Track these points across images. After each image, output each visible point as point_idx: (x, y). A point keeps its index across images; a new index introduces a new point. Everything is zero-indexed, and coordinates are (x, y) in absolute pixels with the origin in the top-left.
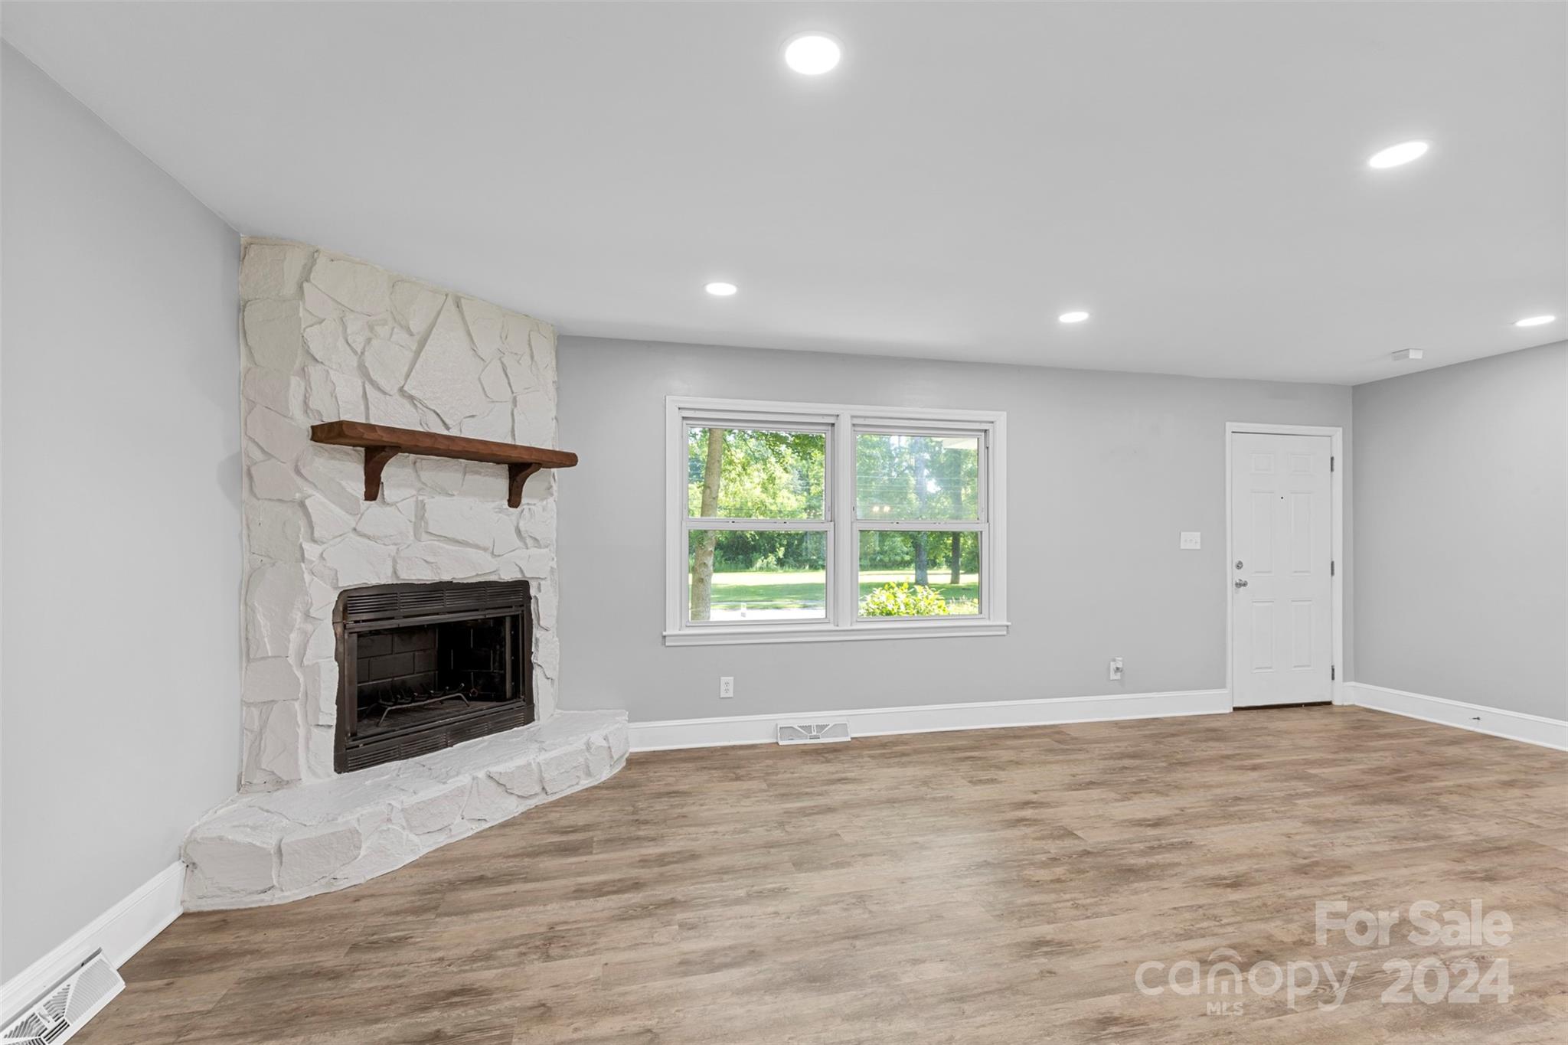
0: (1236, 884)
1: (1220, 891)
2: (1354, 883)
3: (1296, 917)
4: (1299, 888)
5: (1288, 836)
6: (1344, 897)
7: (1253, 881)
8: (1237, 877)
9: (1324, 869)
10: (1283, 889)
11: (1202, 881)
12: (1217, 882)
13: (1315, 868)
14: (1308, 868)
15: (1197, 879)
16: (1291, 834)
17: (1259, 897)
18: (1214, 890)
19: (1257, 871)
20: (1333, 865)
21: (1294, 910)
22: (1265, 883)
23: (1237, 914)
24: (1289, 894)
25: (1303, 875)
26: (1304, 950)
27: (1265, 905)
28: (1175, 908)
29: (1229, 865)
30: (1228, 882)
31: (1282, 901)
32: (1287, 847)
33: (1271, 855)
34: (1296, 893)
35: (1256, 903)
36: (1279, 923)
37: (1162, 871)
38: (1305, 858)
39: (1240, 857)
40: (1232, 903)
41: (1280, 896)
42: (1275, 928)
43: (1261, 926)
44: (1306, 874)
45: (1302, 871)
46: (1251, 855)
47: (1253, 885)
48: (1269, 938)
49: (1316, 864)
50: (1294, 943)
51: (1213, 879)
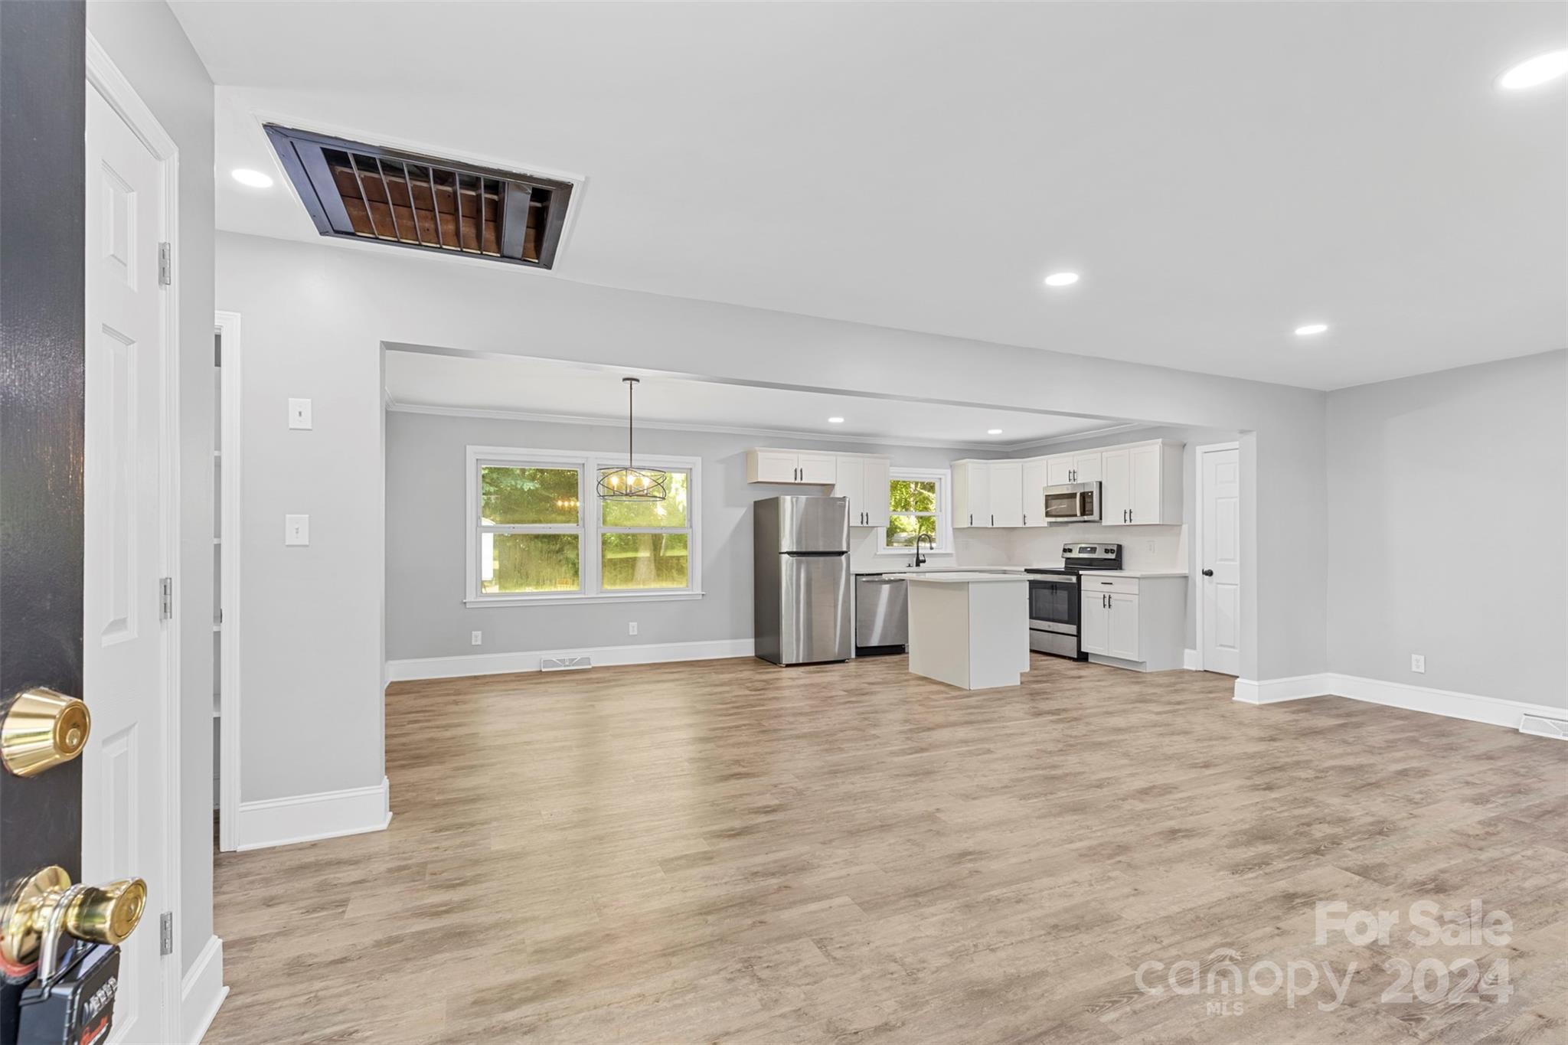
0: (1173, 834)
1: (1183, 827)
2: (1081, 840)
3: (1126, 812)
4: (1124, 833)
5: (1137, 892)
6: (1091, 829)
7: (1161, 836)
8: (1174, 839)
9: (1103, 852)
10: (1136, 831)
11: (1200, 833)
12: (1189, 833)
13: (1111, 852)
14: (1118, 851)
15: (1204, 835)
16: (1134, 895)
17: (1154, 824)
18: (1189, 826)
19: (1160, 845)
20: (1095, 857)
21: (1128, 816)
22: (1151, 835)
23: (1166, 812)
24: (1132, 827)
25: (1121, 844)
26: (1122, 796)
27: (1148, 819)
28: (1207, 812)
29: (1186, 850)
30: (1180, 834)
31: (1137, 822)
32: (1137, 875)
33: (1151, 864)
34: (1127, 829)
35: (1154, 820)
36: (1137, 809)
37: (1237, 840)
38: (1120, 862)
39: (1179, 859)
40: (1171, 819)
41: (1139, 825)
42: (1140, 806)
43: (1148, 806)
44: (1119, 846)
45: (1123, 849)
46: (1169, 861)
47: (1161, 833)
48: (1142, 801)
49: (1110, 857)
50: (1127, 799)
51: (1192, 836)
